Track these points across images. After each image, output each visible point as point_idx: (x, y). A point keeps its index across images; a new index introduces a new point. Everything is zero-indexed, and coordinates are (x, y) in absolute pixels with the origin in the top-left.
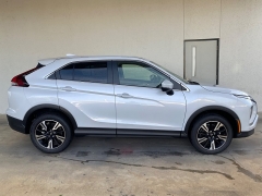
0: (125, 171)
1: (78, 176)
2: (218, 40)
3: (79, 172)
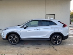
0: (24, 49)
2: (55, 15)
3: (11, 49)
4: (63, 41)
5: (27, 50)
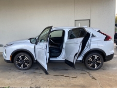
0: (40, 77)
1: (19, 79)
2: (90, 20)
3: (20, 77)
4: (104, 63)
5: (46, 79)
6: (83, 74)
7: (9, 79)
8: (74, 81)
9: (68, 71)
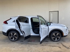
0: (33, 46)
1: (20, 47)
5: (36, 47)
6: (58, 44)
7: (14, 47)
8: (54, 49)
9: (48, 42)
